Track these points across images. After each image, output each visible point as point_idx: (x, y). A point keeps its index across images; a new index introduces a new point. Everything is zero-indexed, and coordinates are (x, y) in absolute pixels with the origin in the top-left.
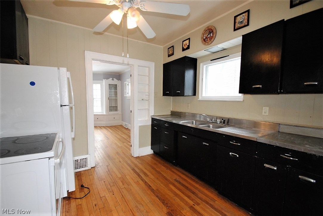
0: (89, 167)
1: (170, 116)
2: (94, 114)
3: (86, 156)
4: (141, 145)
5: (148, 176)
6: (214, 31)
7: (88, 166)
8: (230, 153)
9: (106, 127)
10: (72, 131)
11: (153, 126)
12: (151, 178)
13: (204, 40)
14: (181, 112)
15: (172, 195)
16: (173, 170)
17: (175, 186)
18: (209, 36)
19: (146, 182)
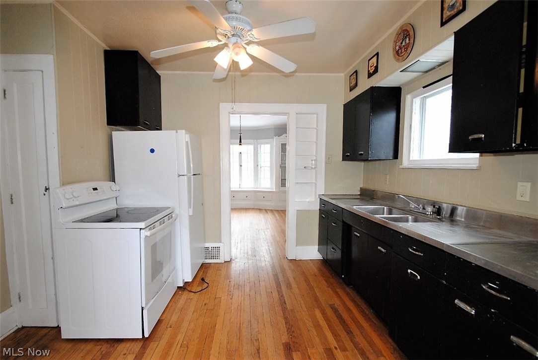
0: (221, 260)
1: (359, 197)
2: (232, 190)
3: (218, 244)
4: (300, 242)
5: (291, 289)
6: (412, 33)
7: (220, 258)
8: (409, 271)
9: (274, 211)
10: (190, 207)
11: (321, 211)
12: (294, 294)
13: (397, 52)
14: (374, 191)
15: (309, 323)
16: (338, 290)
17: (323, 313)
18: (403, 44)
19: (282, 296)
